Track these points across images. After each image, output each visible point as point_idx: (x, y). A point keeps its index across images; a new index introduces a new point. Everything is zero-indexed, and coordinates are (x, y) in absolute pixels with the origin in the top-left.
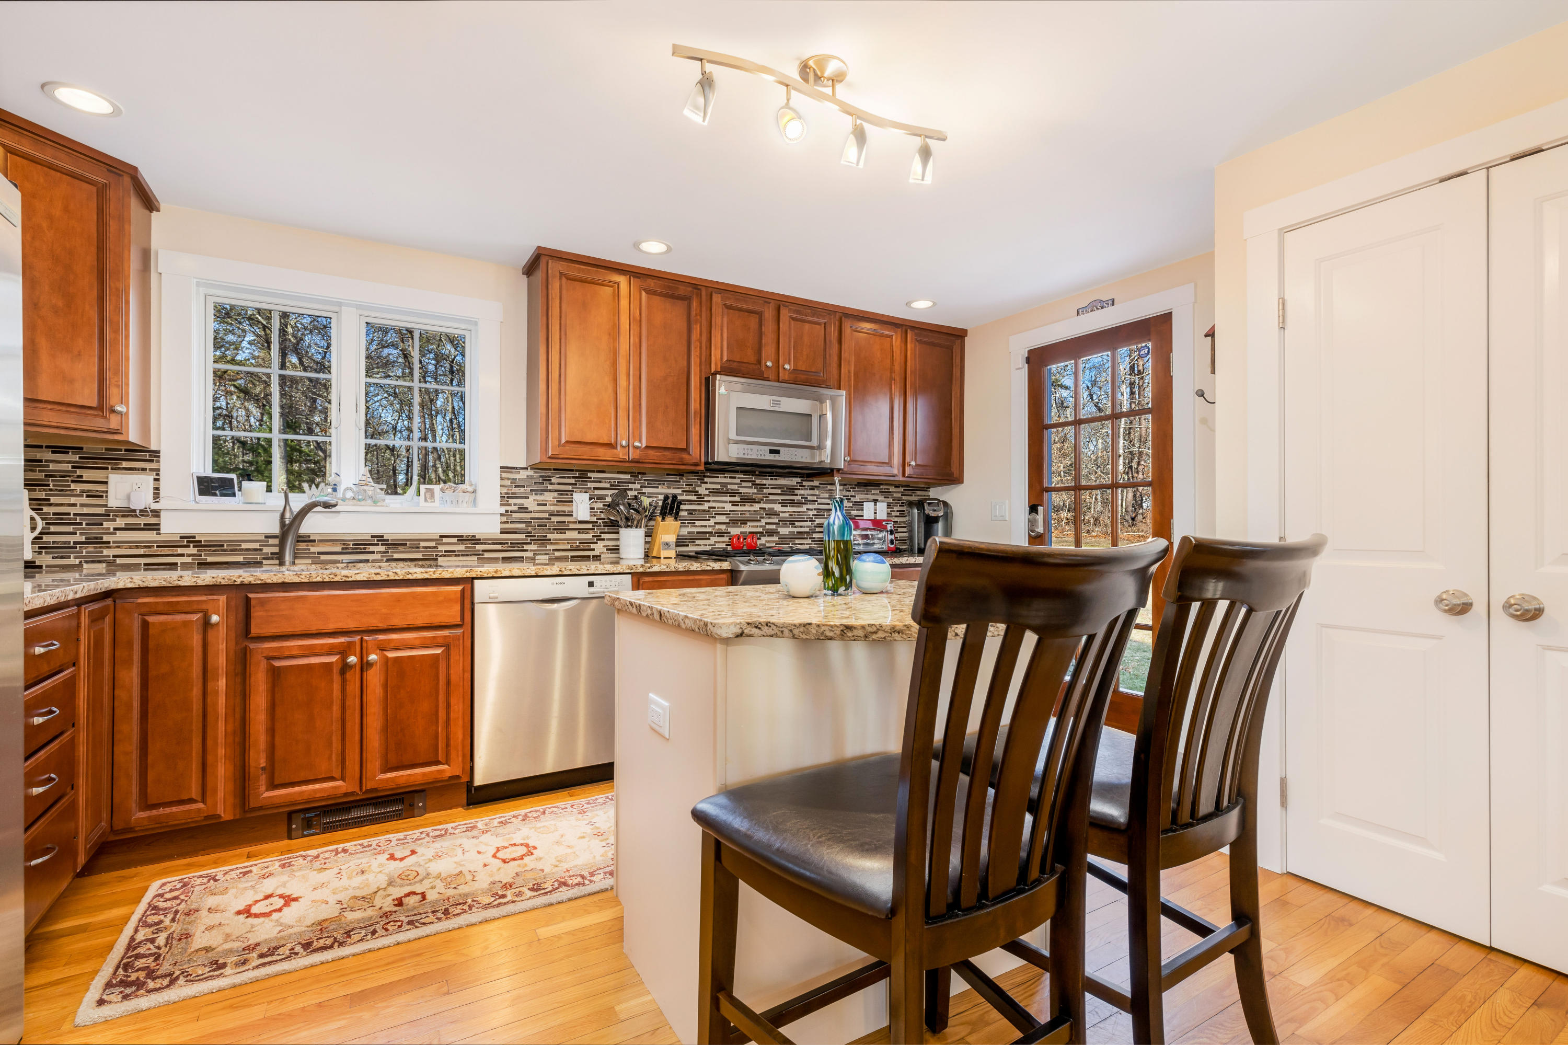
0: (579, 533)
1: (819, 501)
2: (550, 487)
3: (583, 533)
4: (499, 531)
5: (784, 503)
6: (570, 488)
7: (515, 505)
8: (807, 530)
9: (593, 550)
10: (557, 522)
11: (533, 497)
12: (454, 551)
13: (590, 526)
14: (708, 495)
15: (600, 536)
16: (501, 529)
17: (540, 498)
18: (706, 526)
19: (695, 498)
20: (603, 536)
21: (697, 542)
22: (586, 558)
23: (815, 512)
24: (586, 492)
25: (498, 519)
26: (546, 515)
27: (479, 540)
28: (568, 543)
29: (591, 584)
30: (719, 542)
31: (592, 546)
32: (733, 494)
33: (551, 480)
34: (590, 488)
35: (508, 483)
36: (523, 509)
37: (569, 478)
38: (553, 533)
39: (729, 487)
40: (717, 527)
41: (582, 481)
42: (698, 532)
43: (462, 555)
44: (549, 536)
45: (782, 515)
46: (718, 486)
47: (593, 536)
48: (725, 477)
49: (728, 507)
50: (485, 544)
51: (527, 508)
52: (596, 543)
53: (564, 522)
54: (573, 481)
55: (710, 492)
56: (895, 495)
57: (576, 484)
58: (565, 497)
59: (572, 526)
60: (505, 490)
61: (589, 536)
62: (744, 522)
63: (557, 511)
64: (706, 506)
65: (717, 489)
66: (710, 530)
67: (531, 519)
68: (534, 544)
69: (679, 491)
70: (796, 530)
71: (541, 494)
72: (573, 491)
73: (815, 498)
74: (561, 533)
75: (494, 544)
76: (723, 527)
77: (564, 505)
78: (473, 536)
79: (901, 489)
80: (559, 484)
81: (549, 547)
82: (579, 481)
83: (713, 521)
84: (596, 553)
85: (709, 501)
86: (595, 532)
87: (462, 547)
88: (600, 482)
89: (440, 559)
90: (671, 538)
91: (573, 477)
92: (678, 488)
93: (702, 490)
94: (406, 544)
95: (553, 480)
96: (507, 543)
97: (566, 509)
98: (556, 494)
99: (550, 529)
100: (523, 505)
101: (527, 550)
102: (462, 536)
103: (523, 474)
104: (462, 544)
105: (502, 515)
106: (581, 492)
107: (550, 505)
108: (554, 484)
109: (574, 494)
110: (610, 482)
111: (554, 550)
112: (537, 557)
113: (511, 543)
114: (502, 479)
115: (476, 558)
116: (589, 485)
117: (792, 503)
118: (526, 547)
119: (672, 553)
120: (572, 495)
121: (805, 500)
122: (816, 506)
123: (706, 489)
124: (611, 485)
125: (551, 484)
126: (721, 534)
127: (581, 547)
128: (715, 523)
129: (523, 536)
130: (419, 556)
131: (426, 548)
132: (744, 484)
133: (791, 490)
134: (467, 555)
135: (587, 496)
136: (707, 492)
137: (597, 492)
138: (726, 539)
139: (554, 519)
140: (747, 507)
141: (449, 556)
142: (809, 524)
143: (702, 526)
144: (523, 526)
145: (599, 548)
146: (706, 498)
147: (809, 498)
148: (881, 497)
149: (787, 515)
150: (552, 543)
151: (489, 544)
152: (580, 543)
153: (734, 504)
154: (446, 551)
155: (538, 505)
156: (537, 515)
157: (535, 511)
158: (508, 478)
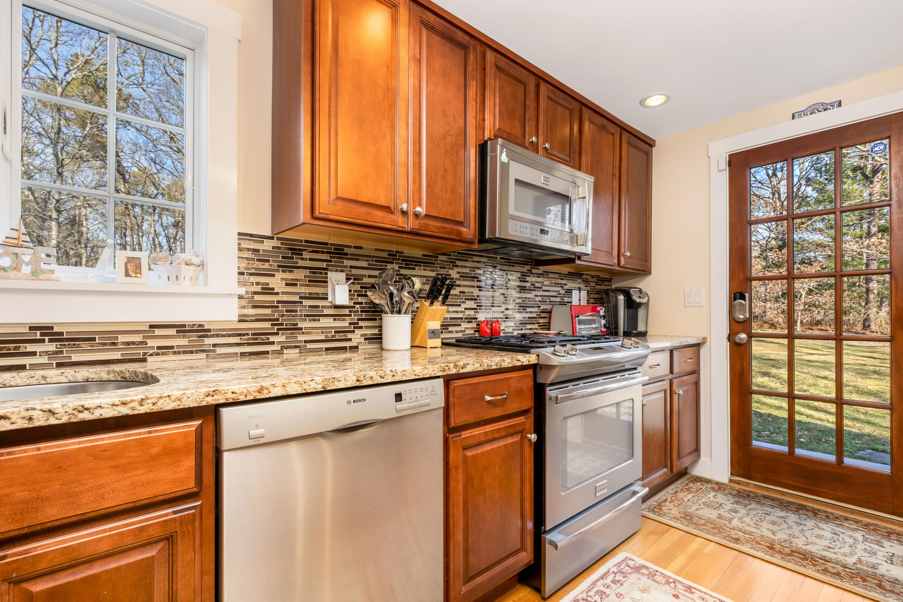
0: (334, 320)
2: (301, 263)
3: (338, 320)
4: (237, 319)
6: (324, 265)
7: (258, 284)
9: (350, 340)
10: (309, 307)
11: (279, 275)
12: (172, 347)
13: (347, 312)
14: (459, 279)
15: (358, 323)
16: (239, 316)
17: (289, 276)
18: (457, 312)
20: (361, 324)
22: (343, 349)
24: (342, 271)
25: (235, 301)
26: (297, 298)
27: (209, 330)
28: (322, 332)
29: (399, 397)
30: (468, 328)
31: (349, 336)
33: (302, 254)
34: (346, 267)
35: (249, 255)
36: (267, 290)
37: (323, 252)
38: (305, 320)
40: (467, 312)
41: (338, 258)
42: (451, 318)
43: (185, 352)
44: (300, 325)
46: (468, 270)
47: (350, 324)
48: (473, 261)
49: (476, 292)
50: (218, 336)
51: (273, 289)
52: (353, 332)
53: (318, 307)
54: (326, 257)
55: (460, 276)
56: (592, 284)
57: (331, 261)
58: (318, 277)
59: (326, 311)
60: (243, 264)
61: (346, 324)
62: (489, 308)
63: (310, 294)
64: (457, 291)
65: (467, 273)
66: (460, 315)
67: (278, 302)
68: (282, 334)
71: (290, 271)
72: (327, 269)
73: (540, 285)
74: (314, 320)
75: (230, 336)
76: (472, 313)
77: (317, 286)
78: (200, 326)
79: (595, 280)
80: (311, 259)
81: (301, 338)
82: (334, 257)
83: (463, 306)
84: (353, 343)
85: (460, 286)
86: (352, 319)
87: (183, 342)
88: (357, 260)
89: (149, 359)
90: (436, 325)
91: (328, 253)
92: (433, 271)
94: (94, 339)
95: (304, 255)
96: (247, 334)
97: (319, 290)
98: (307, 273)
99: (301, 316)
100: (268, 284)
101: (273, 343)
102: (184, 326)
103: (268, 245)
104: (184, 337)
105: (240, 297)
106: (336, 271)
107: (301, 285)
108: (306, 259)
109: (329, 273)
110: (367, 261)
111: (306, 342)
112: (285, 351)
113: (252, 334)
114: (240, 250)
115: (203, 355)
116: (346, 263)
117: (525, 289)
118: (272, 338)
119: (437, 342)
120: (326, 274)
121: (534, 288)
122: (542, 293)
123: (458, 273)
124: (369, 264)
125: (303, 259)
126: (470, 320)
127: (337, 337)
128: (465, 309)
129: (267, 325)
130: (117, 355)
131: (128, 343)
133: (524, 277)
134: (192, 352)
135: (343, 276)
137: (354, 271)
138: (474, 325)
139: (305, 302)
141: (163, 354)
143: (454, 312)
144: (269, 311)
145: (357, 338)
146: (458, 282)
147: (536, 285)
148: (582, 286)
149: (521, 301)
150: (303, 333)
151: (223, 336)
152: (336, 332)
153: (480, 288)
154: (159, 348)
155: (287, 284)
156: (285, 298)
157: (284, 293)
158: (249, 250)
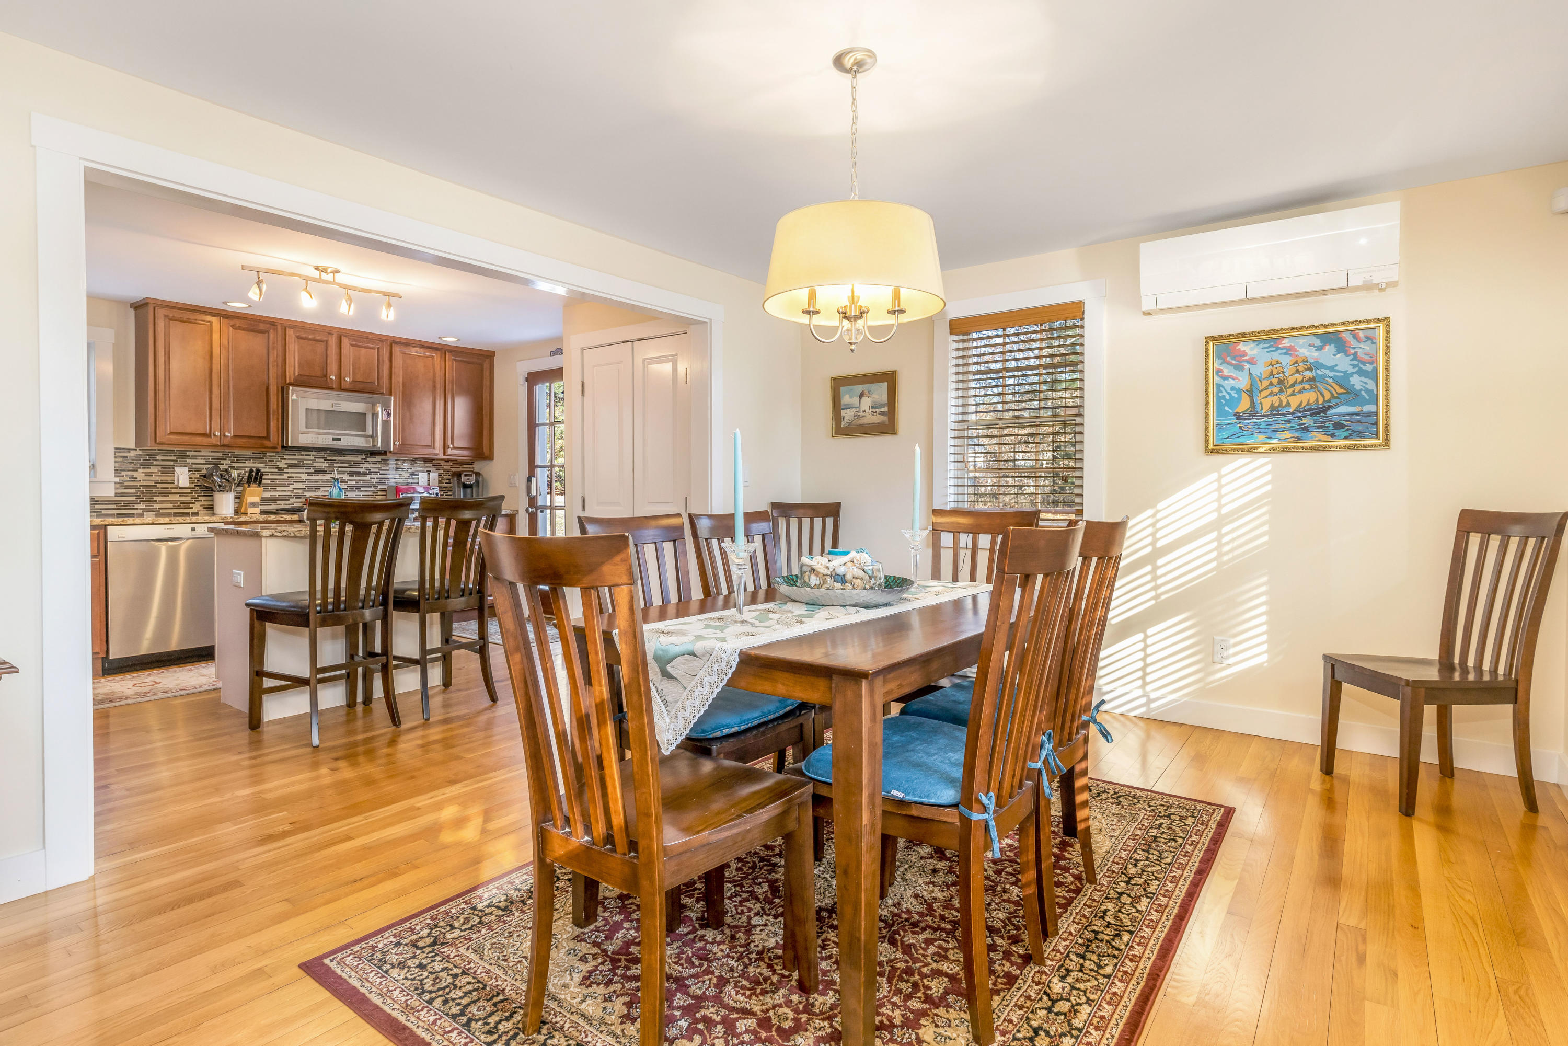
0: (180, 496)
1: (381, 472)
2: (155, 463)
3: (183, 496)
4: (114, 495)
5: (351, 474)
6: (172, 463)
7: (126, 475)
8: (371, 493)
9: (192, 508)
10: (162, 488)
11: (140, 470)
13: (189, 491)
14: (287, 468)
15: (198, 498)
16: (116, 493)
17: (147, 470)
18: (285, 491)
19: (276, 470)
20: (200, 498)
21: (278, 502)
22: (187, 514)
23: (378, 480)
24: (185, 466)
25: (113, 485)
26: (153, 483)
28: (171, 504)
29: (193, 530)
30: (297, 503)
31: (191, 506)
32: (308, 467)
33: (156, 458)
34: (189, 463)
35: (121, 459)
36: (134, 479)
37: (170, 456)
38: (159, 496)
39: (305, 462)
40: (295, 491)
41: (182, 459)
42: (278, 495)
44: (155, 498)
45: (349, 482)
46: (295, 462)
47: (191, 498)
48: (300, 456)
49: (304, 477)
50: (102, 504)
51: (137, 478)
52: (194, 503)
53: (168, 488)
54: (174, 458)
55: (289, 466)
56: (445, 467)
57: (177, 461)
58: (168, 470)
59: (173, 491)
60: (117, 465)
61: (189, 498)
62: (318, 488)
63: (161, 480)
64: (285, 476)
65: (295, 464)
66: (289, 493)
67: (140, 486)
68: (143, 504)
69: (263, 465)
70: (362, 493)
71: (148, 468)
72: (174, 466)
73: (377, 470)
74: (165, 496)
75: (113, 504)
76: (300, 492)
77: (167, 476)
79: (451, 463)
80: (162, 460)
81: (155, 506)
82: (179, 459)
83: (291, 487)
84: (195, 510)
85: (288, 473)
86: (193, 496)
88: (197, 459)
90: (257, 499)
91: (174, 456)
92: (262, 463)
93: (282, 464)
95: (158, 458)
96: (121, 503)
97: (169, 478)
98: (160, 468)
99: (156, 493)
100: (133, 475)
101: (137, 509)
103: (133, 454)
105: (116, 483)
106: (181, 466)
107: (156, 476)
108: (159, 461)
109: (176, 469)
110: (205, 459)
111: (160, 508)
112: (145, 513)
113: (124, 503)
114: (115, 457)
116: (188, 461)
117: (358, 474)
118: (136, 506)
119: (257, 510)
120: (173, 468)
121: (369, 472)
122: (379, 476)
123: (285, 464)
124: (206, 461)
125: (156, 461)
126: (298, 496)
127: (182, 507)
128: (293, 489)
129: (134, 498)
132: (317, 460)
133: (357, 464)
135: (186, 469)
136: (286, 466)
137: (194, 466)
138: (303, 500)
139: (158, 486)
140: (320, 477)
142: (373, 489)
143: (282, 491)
144: (134, 491)
145: (197, 507)
146: (285, 470)
147: (372, 470)
148: (433, 469)
149: (354, 482)
150: (157, 504)
151: (106, 504)
152: (181, 503)
153: (309, 474)
155: (146, 476)
156: (145, 483)
157: (143, 481)
158: (121, 457)
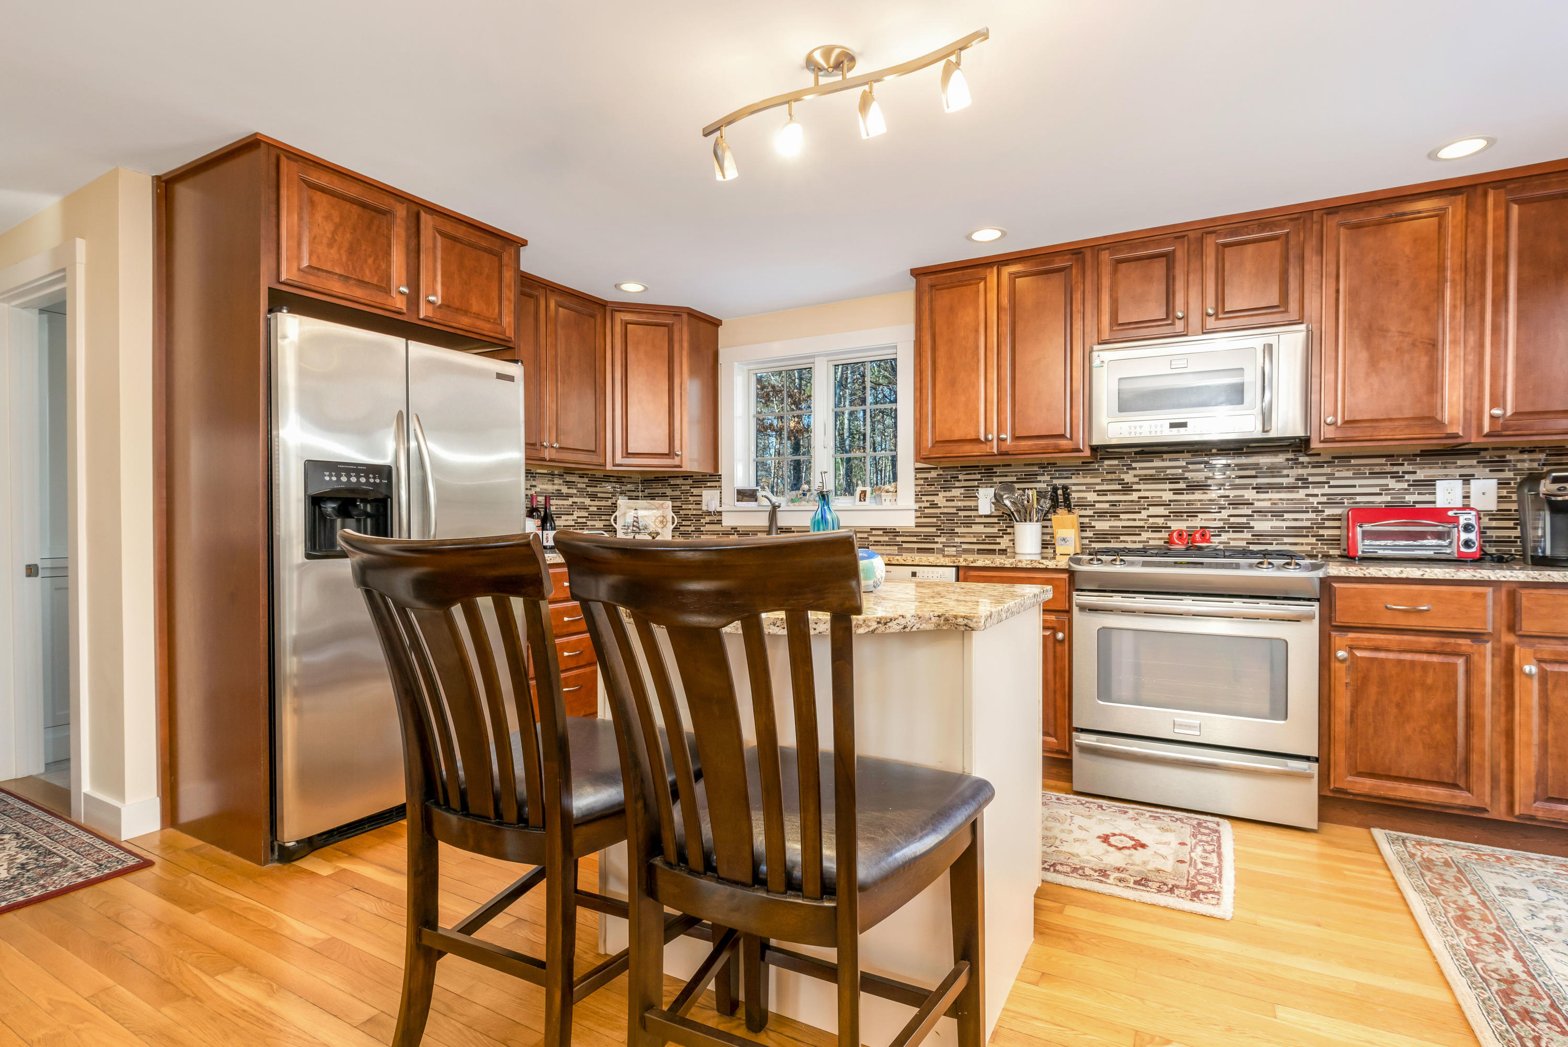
0: (984, 527)
1: (1332, 483)
2: (957, 484)
3: (987, 527)
4: (914, 525)
5: (1259, 489)
6: (976, 483)
7: (927, 501)
8: (1308, 524)
9: (999, 543)
10: (964, 516)
11: (941, 494)
12: (880, 542)
13: (995, 520)
14: (1138, 483)
15: (1005, 530)
16: (916, 523)
17: (949, 495)
18: (1135, 520)
19: (1120, 487)
21: (1122, 538)
22: (992, 551)
23: (1324, 499)
24: (990, 487)
25: (913, 514)
26: (953, 511)
27: (899, 533)
28: (974, 537)
31: (996, 540)
32: (1174, 480)
33: (957, 477)
34: (995, 483)
35: (922, 482)
36: (934, 505)
37: (974, 474)
38: (961, 527)
39: (1169, 471)
40: (1151, 520)
41: (987, 476)
42: (1124, 527)
43: (886, 545)
44: (957, 530)
45: (1257, 504)
46: (1153, 472)
49: (1167, 496)
50: (904, 536)
51: (937, 504)
52: (1002, 537)
53: (971, 516)
54: (979, 477)
55: (1140, 480)
56: (1514, 465)
57: (983, 480)
58: (971, 493)
59: (977, 520)
60: (919, 488)
61: (995, 530)
62: (1193, 514)
63: (963, 507)
64: (1135, 496)
65: (1151, 475)
66: (1141, 524)
67: (941, 514)
68: (944, 537)
70: (1285, 524)
71: (949, 491)
72: (979, 487)
73: (1323, 479)
74: (967, 527)
75: (910, 536)
76: (1160, 521)
77: (970, 500)
78: (894, 530)
80: (966, 480)
81: (957, 540)
82: (984, 477)
83: (1144, 514)
84: (1002, 547)
85: (1139, 490)
86: (999, 526)
87: (886, 539)
88: (1005, 476)
90: (1068, 533)
91: (980, 473)
92: (1097, 477)
93: (1129, 478)
95: (961, 477)
96: (921, 536)
97: (972, 504)
98: (962, 490)
99: (956, 523)
100: (934, 501)
101: (937, 543)
102: (887, 529)
103: (935, 474)
104: (886, 536)
105: (916, 510)
106: (986, 487)
107: (957, 501)
108: (961, 481)
109: (979, 489)
110: (1015, 476)
111: (961, 543)
112: (946, 549)
113: (924, 536)
114: (916, 479)
115: (897, 548)
116: (995, 479)
117: (1279, 487)
118: (937, 540)
119: (1071, 550)
120: (977, 490)
122: (1327, 490)
123: (1135, 476)
124: (1017, 479)
125: (958, 481)
126: (1156, 529)
127: (986, 541)
128: (1149, 516)
129: (934, 529)
132: (1191, 467)
133: (1273, 471)
134: (890, 545)
135: (992, 491)
136: (1137, 479)
139: (961, 513)
140: (1198, 495)
141: (876, 545)
142: (1313, 516)
143: (1128, 520)
144: (934, 520)
145: (1004, 542)
146: (1135, 487)
147: (1311, 479)
148: (1483, 470)
149: (1267, 504)
150: (958, 537)
151: (907, 536)
152: (984, 537)
153: (1177, 492)
154: (875, 542)
155: (947, 501)
156: (945, 510)
157: (944, 507)
158: (922, 478)
